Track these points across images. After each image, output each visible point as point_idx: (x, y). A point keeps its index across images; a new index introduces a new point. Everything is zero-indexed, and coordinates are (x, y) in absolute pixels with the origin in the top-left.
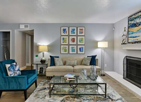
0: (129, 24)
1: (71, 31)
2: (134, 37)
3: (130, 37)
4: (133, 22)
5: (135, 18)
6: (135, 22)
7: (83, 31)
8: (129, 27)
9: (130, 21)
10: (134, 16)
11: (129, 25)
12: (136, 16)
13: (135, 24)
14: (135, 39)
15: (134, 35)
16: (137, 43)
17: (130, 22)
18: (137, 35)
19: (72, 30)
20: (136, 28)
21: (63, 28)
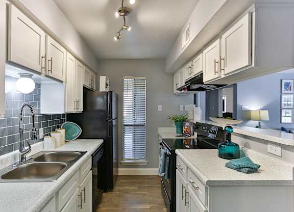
21: (284, 82)
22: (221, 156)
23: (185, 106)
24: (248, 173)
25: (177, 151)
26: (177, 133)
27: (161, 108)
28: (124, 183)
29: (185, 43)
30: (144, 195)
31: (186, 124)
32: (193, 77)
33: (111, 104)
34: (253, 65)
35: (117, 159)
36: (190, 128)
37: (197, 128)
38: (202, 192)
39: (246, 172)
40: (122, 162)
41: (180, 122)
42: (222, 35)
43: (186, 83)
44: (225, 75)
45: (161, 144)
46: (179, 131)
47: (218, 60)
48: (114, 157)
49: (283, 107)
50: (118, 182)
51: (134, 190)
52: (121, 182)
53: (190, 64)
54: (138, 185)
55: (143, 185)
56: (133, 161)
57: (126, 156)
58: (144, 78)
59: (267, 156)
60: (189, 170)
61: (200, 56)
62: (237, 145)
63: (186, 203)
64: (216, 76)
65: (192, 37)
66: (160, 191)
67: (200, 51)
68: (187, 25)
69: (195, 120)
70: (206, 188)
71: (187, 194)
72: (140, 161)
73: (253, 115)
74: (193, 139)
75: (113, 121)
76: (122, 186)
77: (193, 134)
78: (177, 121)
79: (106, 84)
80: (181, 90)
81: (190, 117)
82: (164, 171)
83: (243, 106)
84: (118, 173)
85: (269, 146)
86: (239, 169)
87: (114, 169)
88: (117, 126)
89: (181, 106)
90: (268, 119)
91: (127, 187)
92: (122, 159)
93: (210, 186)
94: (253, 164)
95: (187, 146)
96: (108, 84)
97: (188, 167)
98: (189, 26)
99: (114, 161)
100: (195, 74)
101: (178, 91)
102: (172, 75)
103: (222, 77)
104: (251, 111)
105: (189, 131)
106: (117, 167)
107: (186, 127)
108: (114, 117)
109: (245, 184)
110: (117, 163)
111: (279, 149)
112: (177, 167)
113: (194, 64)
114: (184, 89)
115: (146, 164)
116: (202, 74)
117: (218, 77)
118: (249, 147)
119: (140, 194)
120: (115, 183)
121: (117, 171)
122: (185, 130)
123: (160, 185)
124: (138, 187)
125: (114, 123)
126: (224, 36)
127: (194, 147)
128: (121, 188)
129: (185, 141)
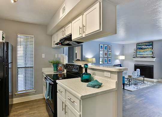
0: (137, 47)
2: (141, 54)
6: (142, 47)
7: (111, 48)
12: (142, 44)
14: (142, 56)
15: (141, 53)
16: (144, 58)
18: (143, 53)
19: (105, 47)
21: (100, 45)
22: (82, 81)
23: (59, 55)
24: (98, 88)
25: (57, 81)
26: (54, 70)
27: (44, 56)
28: (18, 108)
29: (62, 15)
30: (34, 113)
31: (60, 65)
32: (65, 37)
33: (7, 51)
34: (101, 30)
35: (12, 92)
36: (62, 67)
37: (67, 67)
38: (77, 104)
39: (97, 87)
40: (16, 94)
41: (56, 64)
42: (83, 13)
43: (60, 40)
44: (85, 35)
45: (45, 78)
46: (55, 70)
47: (81, 27)
48: (10, 91)
49: (100, 56)
50: (13, 109)
51: (26, 112)
52: (16, 108)
53: (63, 29)
54: (28, 108)
55: (33, 107)
56: (25, 92)
57: (19, 89)
58: (33, 36)
59: (104, 78)
60: (67, 92)
61: (70, 24)
62: (90, 74)
63: (65, 112)
64: (80, 36)
65: (67, 11)
66: (45, 108)
67: (70, 22)
68: (64, 4)
69: (64, 63)
70: (80, 101)
71: (66, 107)
72: (31, 91)
73: (90, 60)
74: (64, 74)
75: (9, 64)
76: (16, 111)
77: (64, 71)
78: (54, 64)
79: (3, 37)
80: (58, 45)
81: (61, 61)
82: (49, 95)
83: (86, 56)
84: (13, 102)
85: (105, 73)
86: (94, 87)
87: (10, 100)
88: (12, 68)
89: (56, 55)
90: (95, 62)
91: (21, 111)
92: (16, 92)
93: (82, 99)
94: (99, 83)
95: (60, 78)
96: (5, 37)
97: (66, 90)
98: (64, 5)
99: (10, 94)
100: (66, 35)
101: (56, 45)
102: (51, 36)
103: (83, 37)
104: (88, 58)
105: (61, 69)
106: (12, 98)
107: (60, 67)
108: (10, 61)
109: (99, 94)
110: (12, 95)
111: (109, 73)
112: (58, 91)
113: (66, 29)
114: (60, 44)
115: (34, 92)
116: (71, 35)
117: (81, 37)
118: (95, 75)
119: (31, 114)
120: (11, 111)
121: (12, 101)
122: (59, 69)
123: (45, 105)
124: (30, 109)
125: (10, 66)
126: (85, 14)
127: (64, 78)
128: (15, 113)
129: (59, 75)
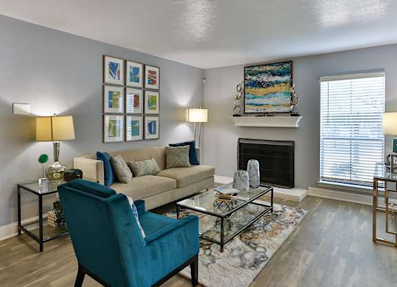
0: (245, 79)
1: (131, 73)
2: (257, 105)
3: (251, 104)
4: (254, 78)
5: (261, 73)
6: (260, 80)
7: (155, 78)
8: (247, 85)
9: (250, 75)
10: (256, 69)
11: (246, 82)
12: (261, 70)
13: (259, 83)
14: (261, 110)
15: (257, 101)
16: (268, 116)
17: (249, 77)
18: (263, 101)
19: (132, 71)
20: (262, 90)
21: (108, 60)
49: (107, 110)
